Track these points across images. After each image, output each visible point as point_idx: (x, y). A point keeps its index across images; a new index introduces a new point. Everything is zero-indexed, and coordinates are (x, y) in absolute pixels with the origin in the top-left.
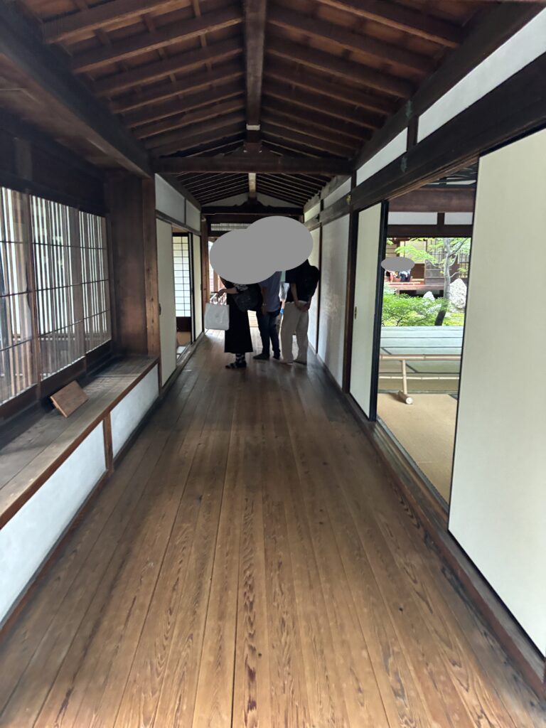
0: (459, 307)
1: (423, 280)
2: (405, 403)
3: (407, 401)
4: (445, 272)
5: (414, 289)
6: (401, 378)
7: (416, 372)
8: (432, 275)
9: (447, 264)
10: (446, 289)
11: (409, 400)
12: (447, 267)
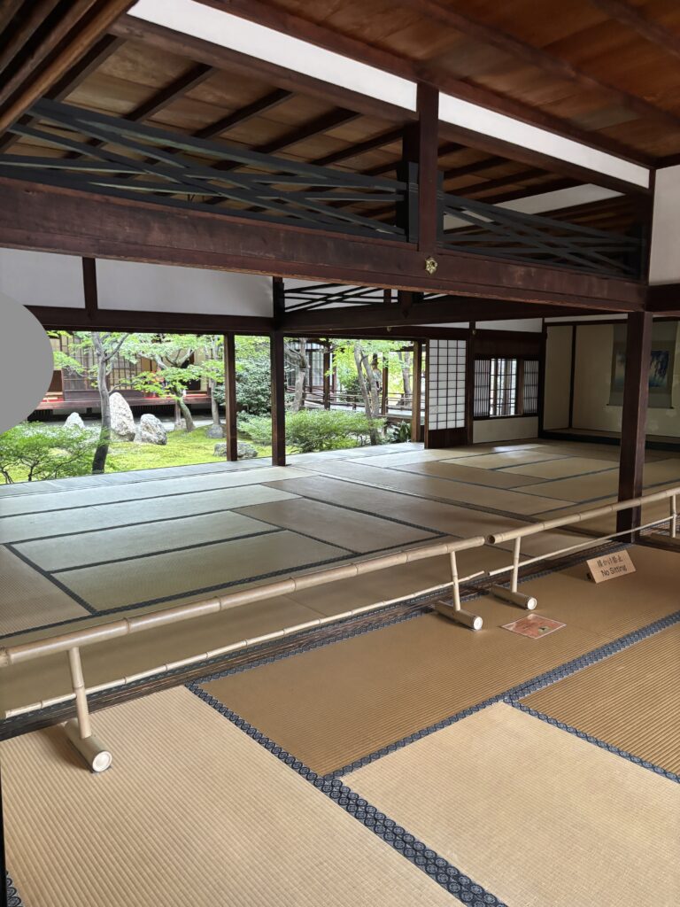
0: (121, 433)
1: (61, 393)
2: (92, 771)
3: (95, 766)
4: (100, 384)
5: (50, 407)
6: (72, 696)
7: (95, 614)
8: (73, 387)
9: (102, 374)
10: (105, 409)
11: (101, 762)
12: (102, 378)
